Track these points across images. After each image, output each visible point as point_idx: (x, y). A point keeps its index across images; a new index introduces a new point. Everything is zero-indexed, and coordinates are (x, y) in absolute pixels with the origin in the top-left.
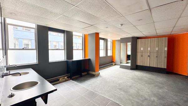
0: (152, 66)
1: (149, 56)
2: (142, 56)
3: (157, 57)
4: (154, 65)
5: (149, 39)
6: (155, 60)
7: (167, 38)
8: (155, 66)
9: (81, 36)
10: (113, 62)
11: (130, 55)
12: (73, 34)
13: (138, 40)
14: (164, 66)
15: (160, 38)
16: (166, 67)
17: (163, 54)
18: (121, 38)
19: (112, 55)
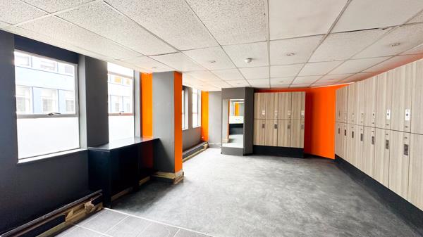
0: (282, 146)
1: (276, 127)
2: (263, 126)
3: (289, 127)
4: (284, 143)
5: (276, 94)
6: (286, 134)
7: (304, 93)
8: (285, 146)
9: (131, 78)
10: (204, 141)
11: (242, 124)
12: (109, 69)
13: (256, 94)
14: (300, 145)
15: (293, 93)
16: (303, 147)
17: (299, 121)
18: (223, 89)
19: (200, 125)
